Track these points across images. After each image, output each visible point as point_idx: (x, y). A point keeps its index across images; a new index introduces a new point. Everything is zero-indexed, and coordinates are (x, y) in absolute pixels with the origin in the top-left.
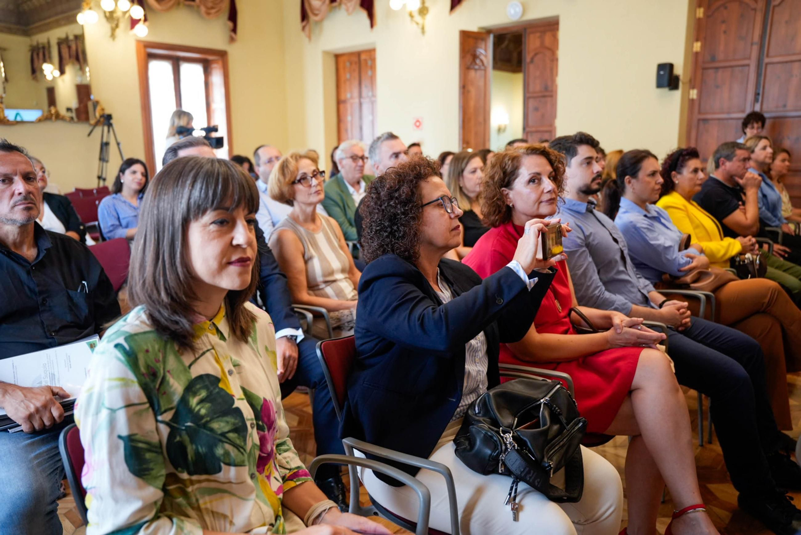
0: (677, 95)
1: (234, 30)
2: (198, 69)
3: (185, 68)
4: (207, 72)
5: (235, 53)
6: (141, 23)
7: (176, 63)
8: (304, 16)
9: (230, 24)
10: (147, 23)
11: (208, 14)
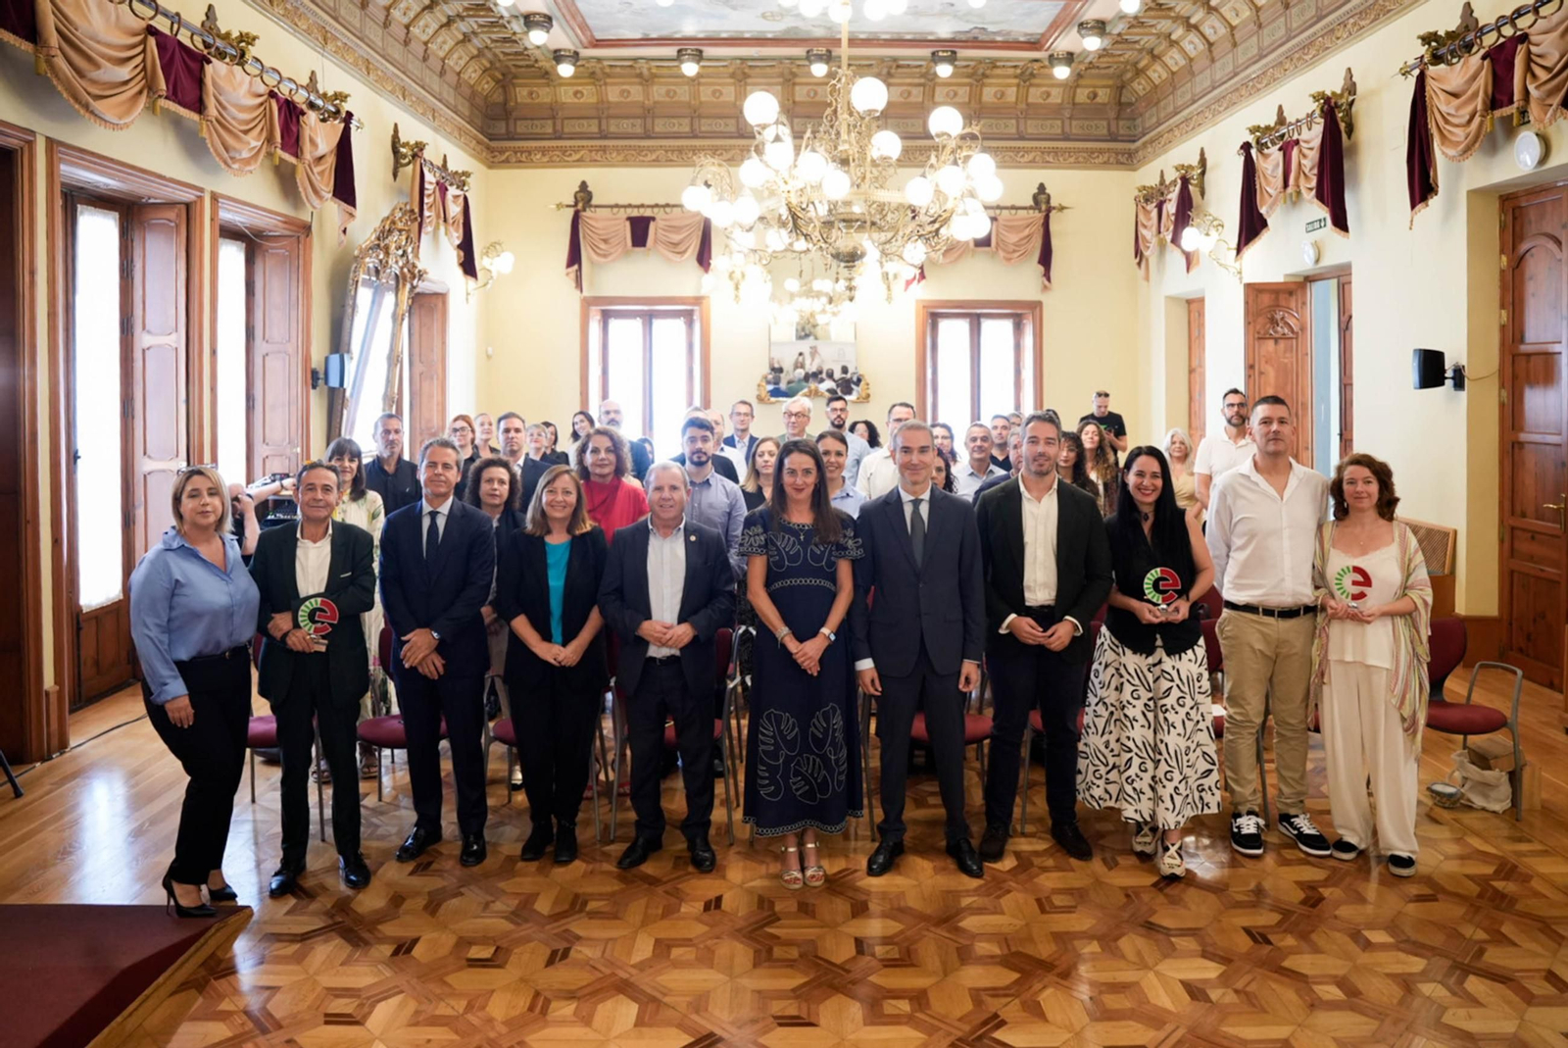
0: (1463, 395)
1: (1047, 275)
2: (1007, 325)
3: (987, 325)
4: (1018, 328)
5: (1052, 303)
6: (916, 282)
7: (976, 321)
8: (1138, 253)
9: (1041, 269)
10: (923, 282)
11: (1009, 260)
